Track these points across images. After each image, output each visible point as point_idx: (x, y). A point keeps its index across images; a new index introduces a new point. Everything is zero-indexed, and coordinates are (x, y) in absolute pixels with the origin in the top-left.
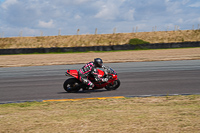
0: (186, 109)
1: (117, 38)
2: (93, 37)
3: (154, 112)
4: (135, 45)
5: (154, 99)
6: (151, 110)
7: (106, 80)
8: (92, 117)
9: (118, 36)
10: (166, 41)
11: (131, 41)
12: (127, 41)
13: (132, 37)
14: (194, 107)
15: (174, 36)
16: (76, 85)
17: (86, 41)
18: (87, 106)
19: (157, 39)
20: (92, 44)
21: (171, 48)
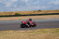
0: (31, 34)
1: (11, 13)
2: (4, 13)
3: (22, 35)
4: (17, 15)
5: (22, 31)
6: (21, 34)
7: (33, 24)
8: (3, 37)
9: (12, 13)
10: (26, 14)
11: (16, 14)
12: (14, 14)
13: (16, 13)
14: (34, 33)
15: (28, 12)
16: (24, 26)
17: (2, 14)
18: (2, 33)
19: (23, 13)
20: (4, 15)
21: (27, 16)
